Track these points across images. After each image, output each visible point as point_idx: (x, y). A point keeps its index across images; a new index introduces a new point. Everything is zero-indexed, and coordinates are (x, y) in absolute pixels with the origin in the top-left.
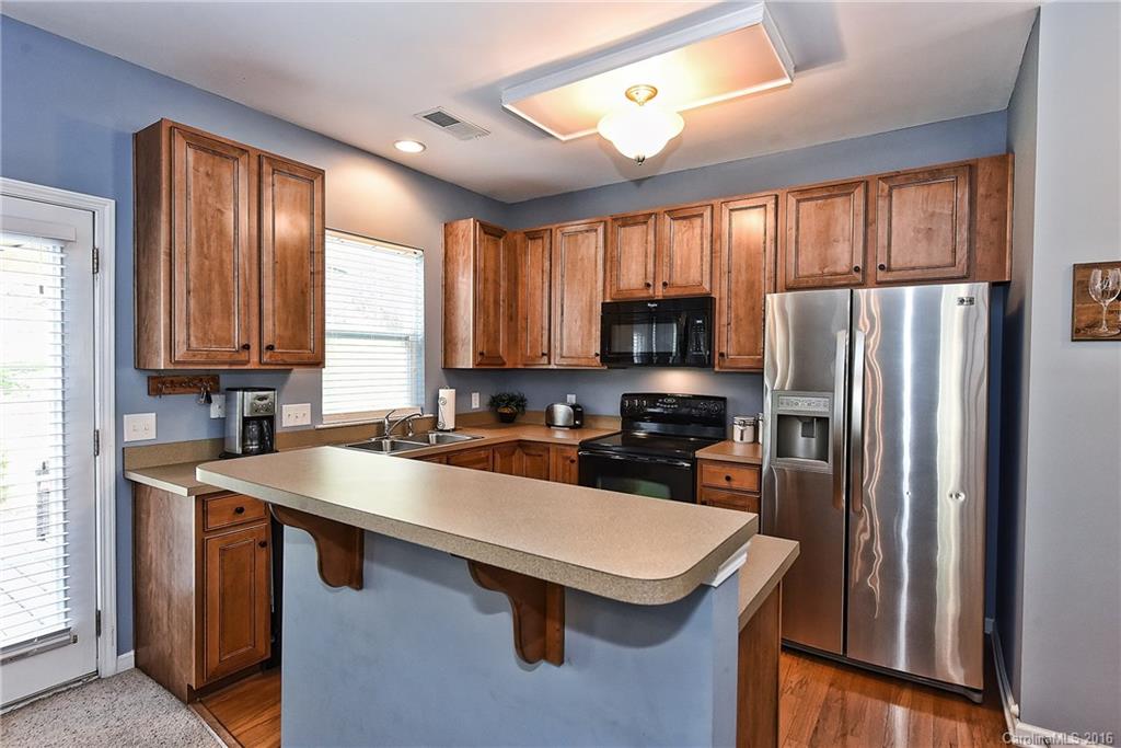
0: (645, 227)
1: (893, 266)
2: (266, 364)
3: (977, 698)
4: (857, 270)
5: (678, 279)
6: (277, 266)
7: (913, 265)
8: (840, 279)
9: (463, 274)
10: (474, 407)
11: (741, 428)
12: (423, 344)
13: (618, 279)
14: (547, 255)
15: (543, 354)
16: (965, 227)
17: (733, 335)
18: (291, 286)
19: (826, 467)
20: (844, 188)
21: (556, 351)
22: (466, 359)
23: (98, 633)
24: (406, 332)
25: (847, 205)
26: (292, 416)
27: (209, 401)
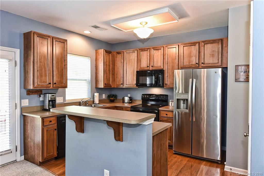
0: (147, 51)
1: (205, 63)
2: (54, 87)
3: (220, 162)
4: (197, 63)
5: (155, 65)
6: (57, 64)
7: (209, 63)
8: (193, 66)
9: (101, 63)
10: (103, 98)
11: (171, 102)
12: (90, 81)
13: (141, 64)
14: (122, 58)
15: (122, 84)
16: (221, 54)
17: (169, 79)
18: (60, 68)
19: (187, 111)
20: (194, 44)
21: (125, 83)
22: (101, 85)
23: (16, 151)
24: (86, 78)
25: (195, 48)
26: (59, 100)
27: (40, 96)
